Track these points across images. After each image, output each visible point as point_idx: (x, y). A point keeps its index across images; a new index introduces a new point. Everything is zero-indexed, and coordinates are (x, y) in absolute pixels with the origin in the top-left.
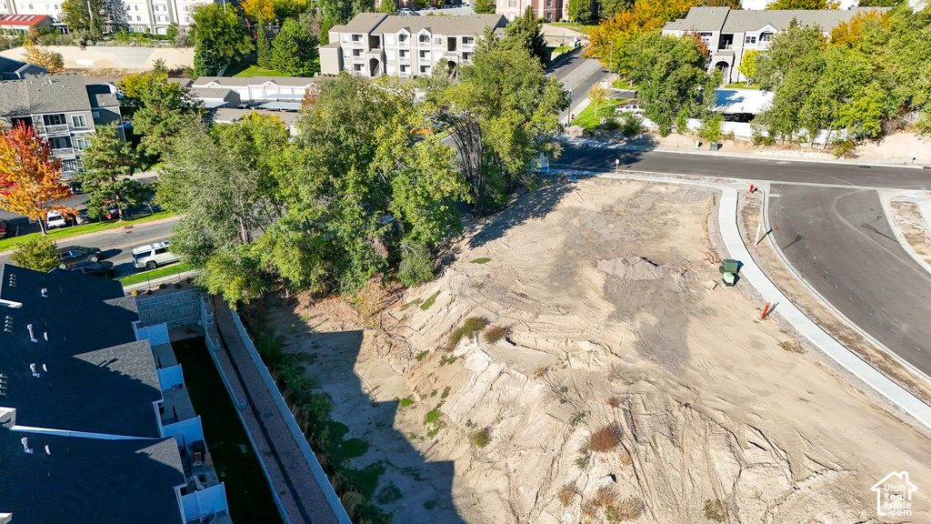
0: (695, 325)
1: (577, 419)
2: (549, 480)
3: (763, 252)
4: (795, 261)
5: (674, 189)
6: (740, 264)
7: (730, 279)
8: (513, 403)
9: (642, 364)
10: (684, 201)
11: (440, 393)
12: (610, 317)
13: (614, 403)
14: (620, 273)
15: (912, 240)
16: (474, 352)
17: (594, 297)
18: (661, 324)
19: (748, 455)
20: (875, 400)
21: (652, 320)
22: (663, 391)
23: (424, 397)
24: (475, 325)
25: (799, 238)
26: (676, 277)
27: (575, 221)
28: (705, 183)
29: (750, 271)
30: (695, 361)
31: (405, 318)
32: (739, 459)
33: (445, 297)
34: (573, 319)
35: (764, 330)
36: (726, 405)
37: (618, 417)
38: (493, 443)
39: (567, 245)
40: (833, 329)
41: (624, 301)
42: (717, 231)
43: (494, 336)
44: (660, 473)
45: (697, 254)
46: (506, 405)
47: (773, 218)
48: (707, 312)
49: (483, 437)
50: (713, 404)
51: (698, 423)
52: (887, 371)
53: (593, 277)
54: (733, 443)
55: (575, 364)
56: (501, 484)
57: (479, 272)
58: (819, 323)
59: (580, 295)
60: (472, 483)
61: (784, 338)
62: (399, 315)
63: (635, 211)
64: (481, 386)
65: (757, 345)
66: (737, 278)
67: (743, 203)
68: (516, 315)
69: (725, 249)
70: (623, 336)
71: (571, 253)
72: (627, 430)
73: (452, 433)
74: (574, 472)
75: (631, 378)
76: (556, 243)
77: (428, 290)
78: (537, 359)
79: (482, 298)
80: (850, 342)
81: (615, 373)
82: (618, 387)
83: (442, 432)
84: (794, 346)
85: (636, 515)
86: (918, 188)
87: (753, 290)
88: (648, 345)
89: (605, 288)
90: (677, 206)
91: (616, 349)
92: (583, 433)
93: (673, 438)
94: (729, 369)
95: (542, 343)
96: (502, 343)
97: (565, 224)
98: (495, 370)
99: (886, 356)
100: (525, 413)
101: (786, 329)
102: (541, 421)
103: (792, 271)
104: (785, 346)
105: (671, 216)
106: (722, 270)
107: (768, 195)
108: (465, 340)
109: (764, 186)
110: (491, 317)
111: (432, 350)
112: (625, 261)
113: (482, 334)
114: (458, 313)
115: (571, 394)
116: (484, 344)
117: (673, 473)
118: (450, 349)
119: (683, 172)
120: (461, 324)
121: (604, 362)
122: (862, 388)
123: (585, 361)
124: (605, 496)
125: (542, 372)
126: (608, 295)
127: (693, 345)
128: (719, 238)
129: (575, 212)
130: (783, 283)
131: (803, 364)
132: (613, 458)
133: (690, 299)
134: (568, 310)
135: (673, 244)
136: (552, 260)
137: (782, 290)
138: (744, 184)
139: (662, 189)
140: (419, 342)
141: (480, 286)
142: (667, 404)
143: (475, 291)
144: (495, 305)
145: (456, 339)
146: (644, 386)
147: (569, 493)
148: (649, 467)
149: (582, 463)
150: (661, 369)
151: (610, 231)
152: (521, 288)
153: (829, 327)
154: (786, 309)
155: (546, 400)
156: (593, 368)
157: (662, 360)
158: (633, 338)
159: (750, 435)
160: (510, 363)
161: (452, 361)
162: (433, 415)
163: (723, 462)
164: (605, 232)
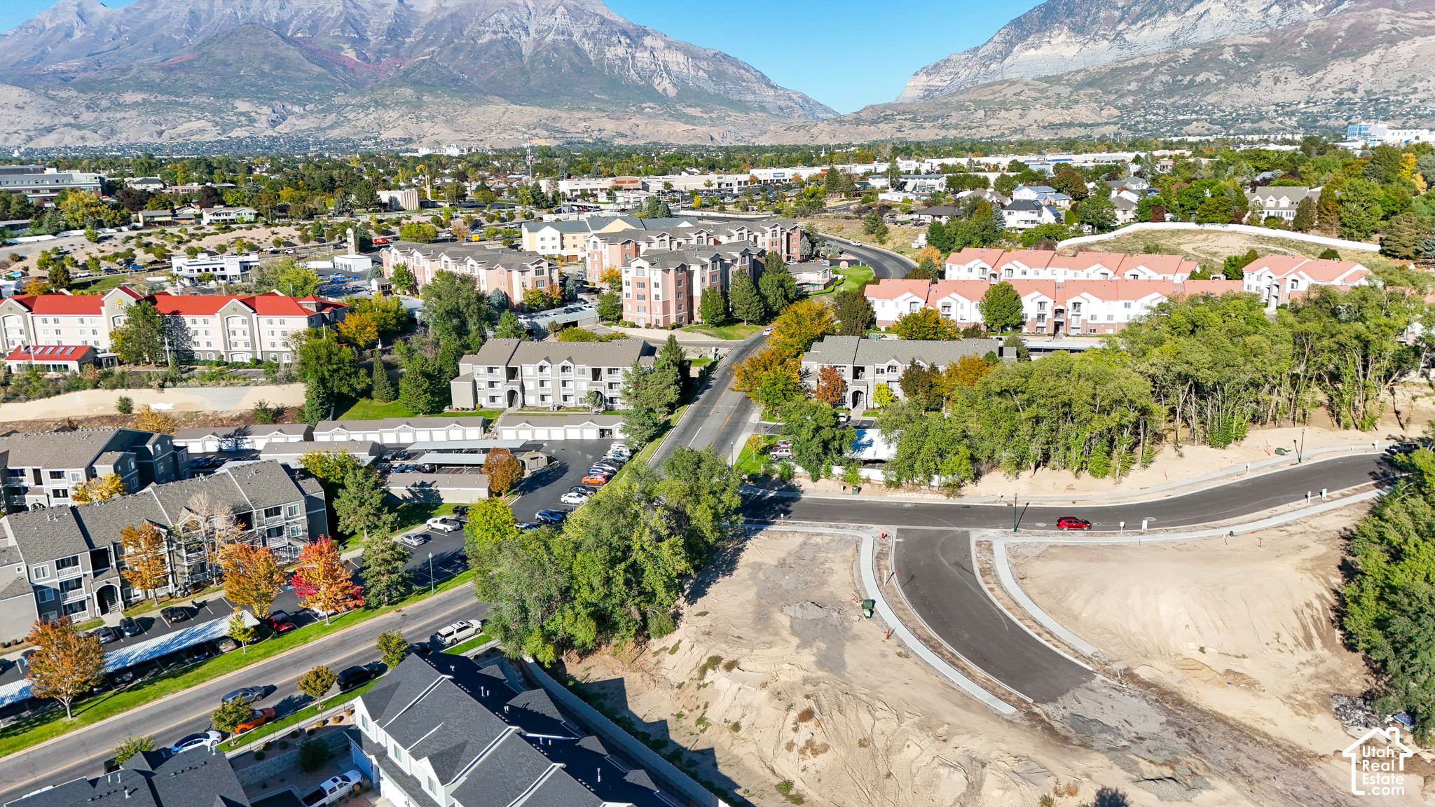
0: (849, 647)
1: (789, 707)
2: (779, 741)
3: (889, 590)
4: (910, 595)
5: (827, 539)
6: (874, 602)
7: (868, 614)
8: (750, 705)
9: (820, 673)
10: (836, 551)
11: (702, 706)
12: (798, 647)
13: (807, 697)
14: (799, 615)
15: (984, 572)
16: (717, 677)
17: (785, 633)
18: (828, 648)
19: (878, 714)
20: (944, 680)
21: (823, 646)
22: (833, 687)
23: (691, 710)
24: (714, 661)
25: (913, 577)
26: (835, 615)
27: (761, 575)
28: (849, 530)
29: (882, 607)
30: (850, 668)
31: (659, 662)
32: (874, 717)
33: (685, 645)
34: (775, 651)
35: (888, 646)
36: (867, 691)
37: (810, 704)
38: (743, 729)
39: (760, 596)
40: (927, 642)
41: (805, 633)
42: (860, 576)
43: (730, 666)
44: (836, 729)
45: (847, 595)
46: (746, 707)
47: (897, 561)
48: (856, 638)
49: (736, 727)
50: (861, 691)
51: (853, 702)
52: (952, 663)
53: (782, 619)
54: (870, 709)
55: (782, 678)
56: (753, 748)
57: (704, 622)
58: (919, 638)
59: (777, 634)
60: (735, 752)
61: (899, 650)
62: (654, 660)
63: (802, 562)
64: (729, 698)
65: (884, 655)
66: (872, 612)
67: (878, 548)
68: (739, 651)
69: (865, 590)
70: (807, 657)
71: (763, 602)
72: (816, 710)
73: (716, 728)
74: (791, 736)
75: (815, 683)
76: (751, 594)
77: (670, 640)
78: (761, 678)
79: (713, 643)
80: (935, 648)
81: (806, 681)
82: (809, 688)
83: (709, 729)
84: (905, 654)
85: (826, 751)
86: (997, 527)
87: (882, 619)
88: (822, 662)
89: (791, 627)
90: (831, 555)
91: (805, 666)
92: (794, 714)
93: (840, 711)
94: (868, 671)
95: (760, 668)
96: (735, 670)
97: (753, 577)
98: (735, 687)
99: (953, 655)
100: (759, 709)
101: (901, 644)
102: (769, 712)
103: (907, 604)
104: (900, 655)
105: (827, 565)
106: (863, 607)
107: (895, 540)
108: (710, 671)
109: (892, 530)
110: (723, 655)
111: (687, 681)
112: (801, 606)
113: (721, 666)
114: (701, 654)
115: (783, 695)
116: (724, 672)
117: (842, 728)
118: (701, 678)
119: (833, 520)
120: (704, 661)
121: (798, 676)
122: (937, 673)
123: (789, 676)
124: (809, 743)
125: (764, 685)
126: (794, 632)
127: (848, 659)
128: (861, 582)
129: (757, 567)
130: (901, 613)
131: (908, 664)
132: (811, 724)
133: (845, 630)
134: (771, 645)
135: (831, 589)
136: (751, 609)
137: (900, 618)
138: (879, 529)
139: (818, 540)
140: (676, 678)
141: (709, 634)
142: (836, 694)
143: (706, 637)
144: (723, 646)
145: (703, 671)
146: (822, 686)
147: (790, 746)
148: (830, 727)
149: (795, 730)
150: (831, 676)
151: (787, 581)
152: (737, 632)
153: (925, 640)
154: (902, 632)
155: (770, 700)
156: (793, 679)
157: (831, 670)
158: (814, 659)
159: (879, 704)
160: (744, 682)
161: (705, 686)
162: (701, 720)
163: (866, 719)
164: (783, 583)
